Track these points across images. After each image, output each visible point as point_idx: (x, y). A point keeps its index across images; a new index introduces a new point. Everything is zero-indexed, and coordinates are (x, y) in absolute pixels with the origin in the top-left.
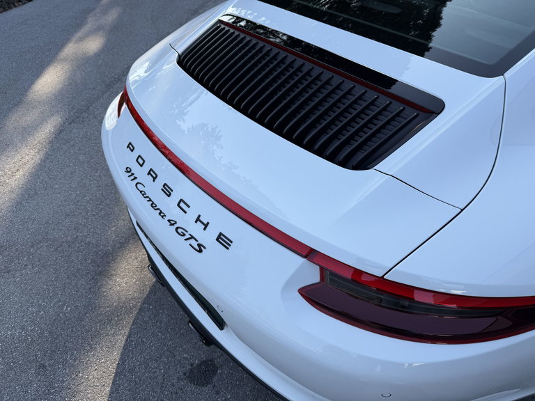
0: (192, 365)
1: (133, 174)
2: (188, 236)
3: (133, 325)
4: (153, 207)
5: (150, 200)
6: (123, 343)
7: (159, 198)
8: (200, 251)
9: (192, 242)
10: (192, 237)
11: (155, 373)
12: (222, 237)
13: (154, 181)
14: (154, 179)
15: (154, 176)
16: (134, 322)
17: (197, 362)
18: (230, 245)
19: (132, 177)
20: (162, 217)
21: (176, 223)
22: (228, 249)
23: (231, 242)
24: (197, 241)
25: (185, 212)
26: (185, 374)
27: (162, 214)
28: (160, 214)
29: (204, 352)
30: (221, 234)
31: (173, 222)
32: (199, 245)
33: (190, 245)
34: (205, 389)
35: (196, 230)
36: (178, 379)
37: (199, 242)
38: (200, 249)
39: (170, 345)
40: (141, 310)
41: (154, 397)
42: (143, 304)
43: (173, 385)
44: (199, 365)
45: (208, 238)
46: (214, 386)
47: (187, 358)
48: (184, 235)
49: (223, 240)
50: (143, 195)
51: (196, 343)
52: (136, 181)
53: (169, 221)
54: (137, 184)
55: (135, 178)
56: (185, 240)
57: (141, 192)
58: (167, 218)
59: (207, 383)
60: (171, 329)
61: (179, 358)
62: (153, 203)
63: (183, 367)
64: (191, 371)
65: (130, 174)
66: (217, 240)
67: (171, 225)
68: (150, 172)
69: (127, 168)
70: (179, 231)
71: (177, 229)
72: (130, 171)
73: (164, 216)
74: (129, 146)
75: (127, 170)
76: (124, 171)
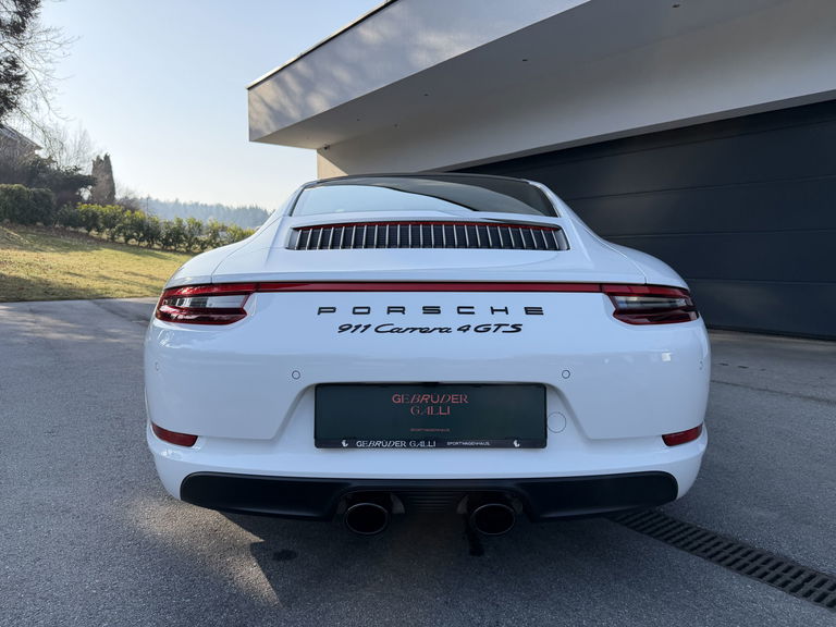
2: (493, 328)
4: (424, 332)
5: (414, 329)
7: (431, 321)
8: (519, 330)
9: (503, 328)
10: (500, 326)
12: (528, 309)
14: (403, 312)
18: (542, 311)
19: (361, 329)
20: (446, 331)
21: (469, 326)
22: (543, 314)
23: (541, 308)
24: (508, 325)
25: (473, 313)
27: (444, 330)
28: (440, 332)
30: (526, 308)
31: (465, 328)
32: (513, 326)
33: (503, 332)
35: (500, 318)
37: (511, 325)
38: (517, 328)
45: (518, 315)
48: (489, 329)
49: (537, 311)
50: (397, 332)
53: (459, 329)
54: (376, 330)
56: (494, 331)
57: (391, 331)
58: (454, 329)
62: (421, 329)
65: (352, 329)
66: (527, 314)
67: (465, 331)
68: (390, 310)
69: (340, 328)
70: (481, 329)
71: (476, 330)
72: (351, 326)
73: (448, 330)
74: (321, 311)
75: (342, 329)
76: (339, 332)
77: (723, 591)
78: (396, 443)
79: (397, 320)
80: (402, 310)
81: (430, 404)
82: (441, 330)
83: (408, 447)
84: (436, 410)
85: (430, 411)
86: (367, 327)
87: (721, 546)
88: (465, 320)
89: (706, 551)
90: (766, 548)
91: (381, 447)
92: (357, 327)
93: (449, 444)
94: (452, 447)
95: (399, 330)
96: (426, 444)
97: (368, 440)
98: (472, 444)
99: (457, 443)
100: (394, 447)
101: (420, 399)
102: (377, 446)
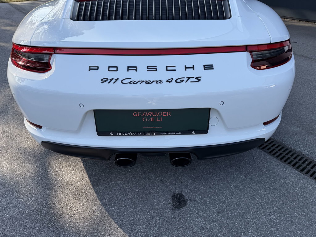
0: (170, 203)
2: (186, 80)
3: (114, 220)
4: (148, 83)
5: (142, 81)
6: (122, 232)
7: (152, 76)
8: (199, 80)
9: (191, 80)
10: (189, 78)
11: (159, 224)
12: (205, 66)
14: (136, 70)
15: (135, 68)
16: (113, 219)
17: (170, 200)
18: (213, 67)
20: (160, 83)
21: (172, 79)
22: (213, 69)
23: (213, 65)
24: (193, 77)
25: (175, 70)
26: (172, 209)
28: (157, 83)
29: (167, 194)
30: (204, 66)
31: (170, 80)
32: (196, 78)
33: (191, 82)
34: (188, 204)
35: (190, 73)
36: (172, 214)
37: (195, 77)
38: (198, 79)
39: (148, 207)
40: (108, 211)
41: (174, 231)
42: (105, 208)
43: (174, 218)
44: (173, 200)
45: (199, 71)
46: (190, 200)
47: (163, 204)
48: (183, 80)
49: (208, 67)
50: (133, 83)
53: (167, 81)
54: (122, 82)
56: (186, 82)
57: (130, 83)
58: (164, 82)
59: (186, 202)
60: (138, 202)
61: (160, 207)
62: (146, 81)
63: (168, 208)
64: (173, 205)
65: (109, 81)
66: (205, 69)
67: (170, 82)
68: (129, 69)
69: (102, 80)
70: (178, 81)
71: (176, 81)
72: (108, 79)
73: (161, 82)
74: (90, 68)
75: (103, 81)
76: (101, 83)
77: (274, 173)
78: (136, 134)
79: (133, 75)
80: (136, 69)
81: (152, 116)
82: (157, 82)
83: (142, 135)
84: (155, 119)
85: (152, 120)
86: (117, 80)
87: (275, 146)
88: (170, 75)
89: (268, 149)
90: (293, 148)
91: (129, 135)
92: (112, 80)
93: (161, 134)
94: (163, 135)
95: (134, 82)
96: (151, 134)
97: (123, 132)
98: (172, 133)
99: (165, 133)
100: (135, 135)
101: (147, 114)
102: (127, 135)
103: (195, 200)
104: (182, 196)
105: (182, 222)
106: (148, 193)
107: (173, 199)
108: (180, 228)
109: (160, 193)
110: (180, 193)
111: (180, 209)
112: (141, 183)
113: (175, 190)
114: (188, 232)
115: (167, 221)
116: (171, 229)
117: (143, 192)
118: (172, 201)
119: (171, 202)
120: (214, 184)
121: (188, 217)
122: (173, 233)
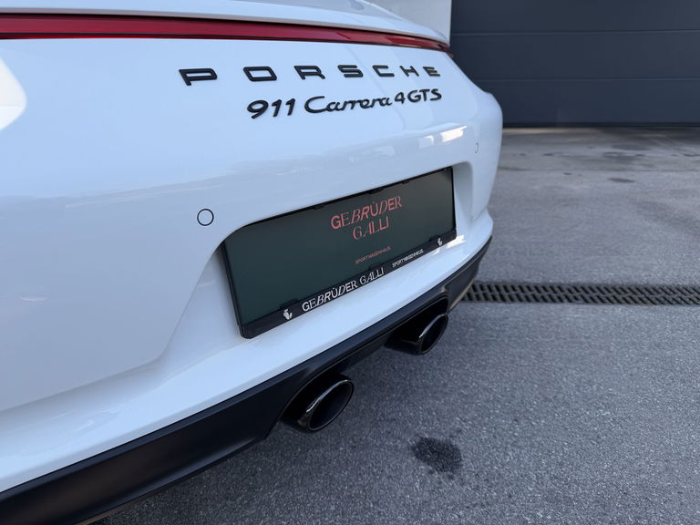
0: (431, 472)
1: (278, 104)
2: (421, 95)
4: (366, 107)
8: (440, 96)
10: (423, 92)
13: (323, 77)
17: (423, 467)
19: (284, 108)
20: (388, 104)
21: (402, 94)
24: (429, 90)
26: (451, 478)
27: (384, 102)
28: (382, 104)
29: (402, 461)
31: (400, 97)
32: (434, 92)
34: (461, 446)
36: (462, 484)
38: (437, 94)
41: (512, 511)
43: (477, 489)
44: (428, 462)
46: (451, 436)
47: (421, 483)
48: (419, 97)
50: (336, 109)
51: (390, 477)
52: (299, 106)
53: (396, 100)
54: (307, 108)
55: (291, 103)
57: (328, 109)
58: (392, 100)
59: (452, 445)
61: (427, 494)
62: (360, 102)
63: (440, 483)
64: (443, 469)
65: (271, 109)
67: (402, 101)
69: (250, 109)
70: (413, 97)
71: (410, 99)
72: (266, 104)
73: (387, 101)
75: (255, 111)
76: (253, 117)
78: (346, 287)
81: (370, 218)
83: (360, 285)
84: (377, 226)
85: (371, 228)
91: (332, 299)
93: (394, 265)
94: (397, 267)
95: (336, 106)
96: (375, 275)
97: (315, 296)
98: (411, 257)
99: (400, 262)
100: (346, 293)
101: (360, 215)
102: (328, 301)
103: (459, 431)
104: (430, 442)
105: (498, 484)
106: (364, 491)
107: (425, 461)
108: (510, 496)
109: (387, 471)
110: (418, 440)
111: (462, 465)
112: (320, 487)
113: (404, 441)
114: (531, 489)
115: (475, 506)
116: (502, 511)
117: (350, 497)
118: (429, 464)
119: (431, 468)
120: (445, 385)
121: (492, 465)
122: (516, 514)
